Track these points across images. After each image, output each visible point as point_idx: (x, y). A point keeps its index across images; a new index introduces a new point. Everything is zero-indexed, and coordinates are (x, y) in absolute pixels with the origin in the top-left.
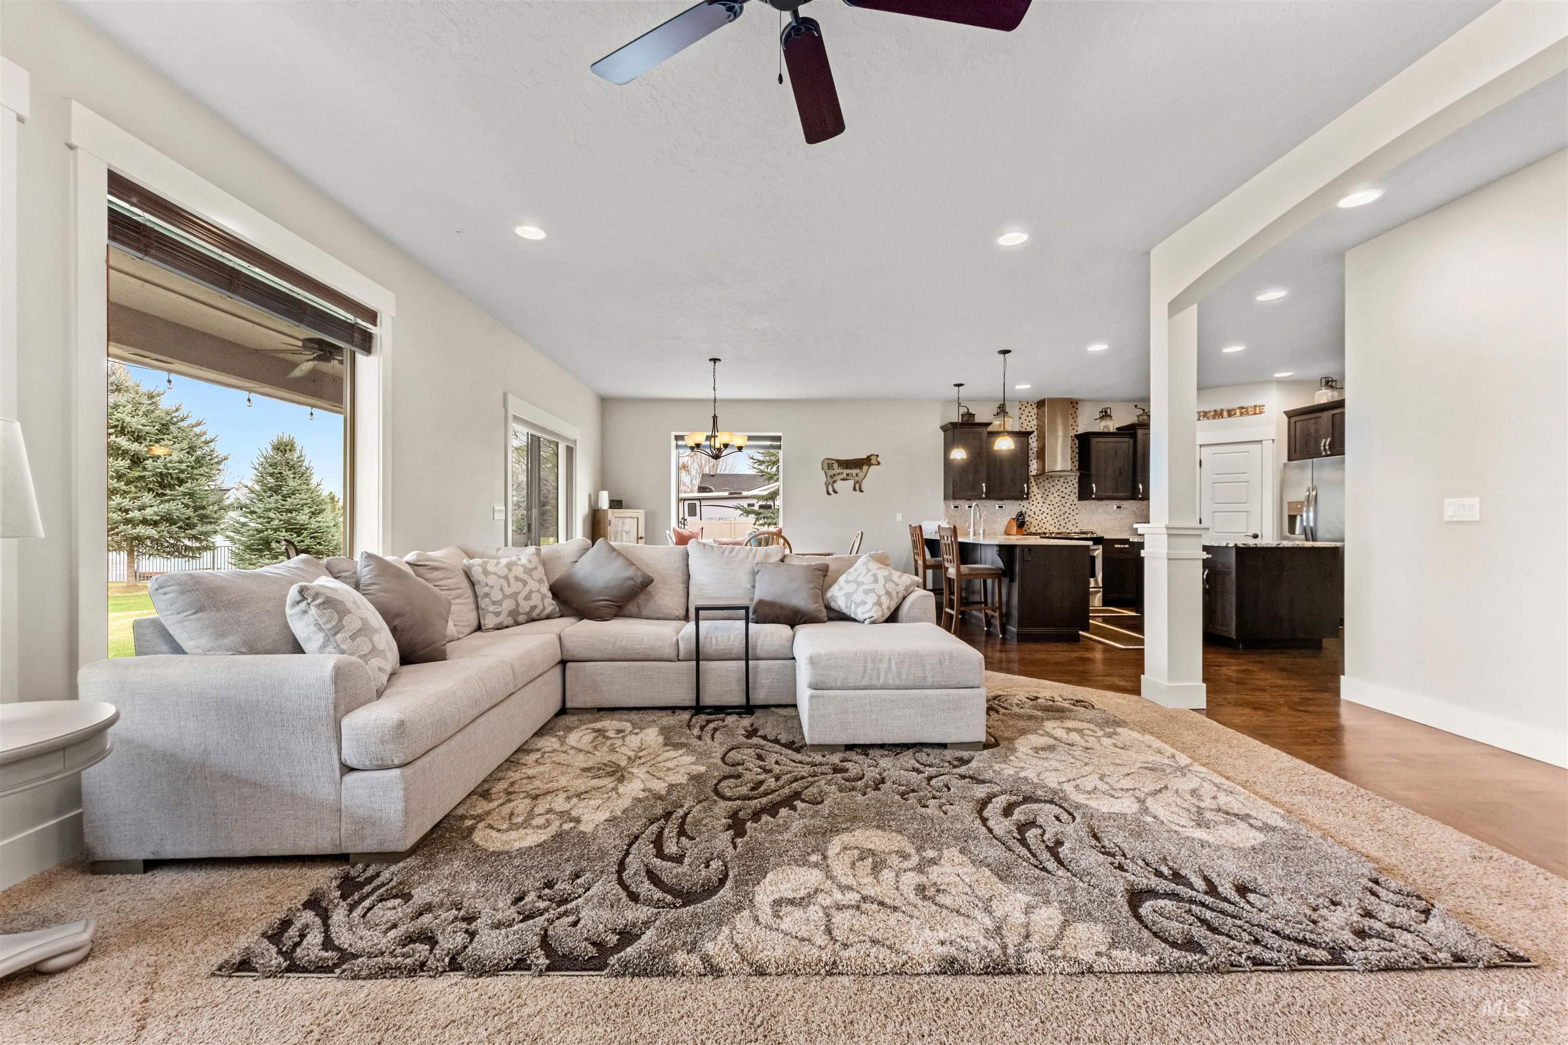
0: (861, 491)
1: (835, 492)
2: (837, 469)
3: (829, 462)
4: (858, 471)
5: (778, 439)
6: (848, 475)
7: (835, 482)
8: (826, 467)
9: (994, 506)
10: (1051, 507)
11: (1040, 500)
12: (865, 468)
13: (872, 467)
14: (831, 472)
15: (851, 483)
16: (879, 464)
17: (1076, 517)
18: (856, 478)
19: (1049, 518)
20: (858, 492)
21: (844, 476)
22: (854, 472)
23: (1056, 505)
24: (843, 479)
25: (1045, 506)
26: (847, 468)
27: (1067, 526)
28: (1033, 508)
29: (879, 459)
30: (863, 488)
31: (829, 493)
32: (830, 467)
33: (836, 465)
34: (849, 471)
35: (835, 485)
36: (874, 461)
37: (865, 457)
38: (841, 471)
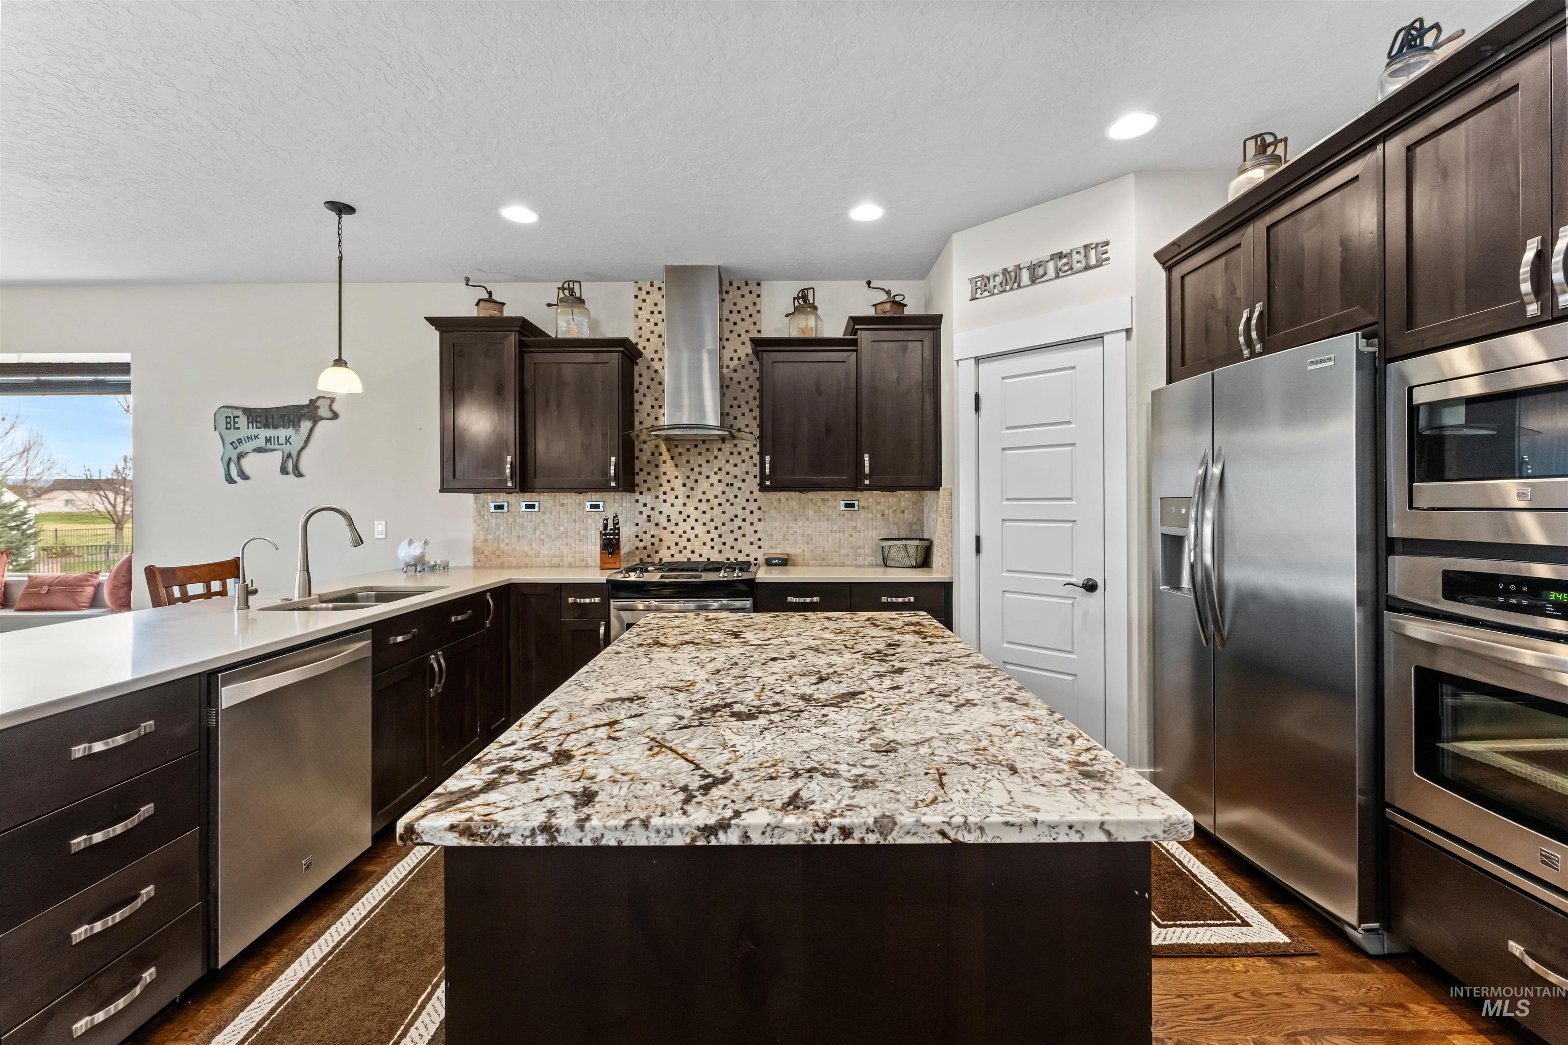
0: (300, 475)
1: (244, 476)
2: (244, 428)
3: (230, 412)
4: (290, 431)
5: (124, 368)
6: (268, 440)
7: (240, 456)
8: (222, 424)
9: (581, 505)
10: (704, 506)
11: (681, 491)
12: (306, 425)
13: (321, 425)
14: (233, 436)
15: (276, 458)
16: (335, 416)
17: (759, 526)
18: (287, 448)
19: (700, 529)
20: (291, 477)
21: (261, 443)
22: (282, 433)
23: (715, 502)
24: (259, 450)
25: (691, 504)
26: (266, 426)
27: (739, 545)
28: (666, 508)
29: (335, 407)
30: (303, 467)
31: (230, 480)
32: (231, 423)
33: (243, 421)
34: (270, 432)
35: (245, 462)
36: (323, 411)
37: (307, 403)
38: (255, 432)
